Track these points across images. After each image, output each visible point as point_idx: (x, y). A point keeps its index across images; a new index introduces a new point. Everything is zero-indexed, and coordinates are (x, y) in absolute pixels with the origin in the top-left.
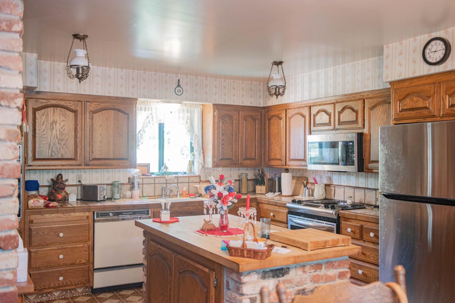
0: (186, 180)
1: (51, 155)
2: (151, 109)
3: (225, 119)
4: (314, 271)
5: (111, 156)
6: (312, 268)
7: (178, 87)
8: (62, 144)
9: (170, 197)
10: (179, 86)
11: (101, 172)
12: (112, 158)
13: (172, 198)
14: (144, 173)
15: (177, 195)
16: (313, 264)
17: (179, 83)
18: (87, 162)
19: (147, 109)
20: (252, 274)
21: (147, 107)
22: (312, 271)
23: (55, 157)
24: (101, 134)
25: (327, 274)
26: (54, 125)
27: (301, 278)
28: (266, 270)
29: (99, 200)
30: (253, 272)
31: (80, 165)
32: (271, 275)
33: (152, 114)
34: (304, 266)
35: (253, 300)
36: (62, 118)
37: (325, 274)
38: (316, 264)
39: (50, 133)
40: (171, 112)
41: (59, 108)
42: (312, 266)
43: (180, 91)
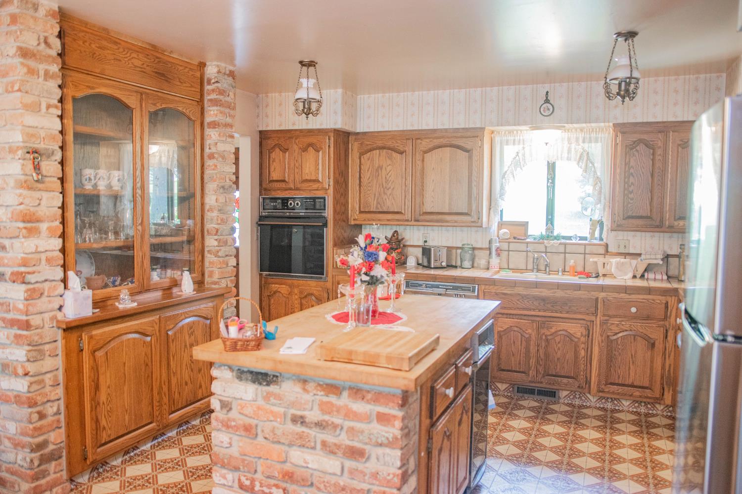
0: (581, 250)
1: (377, 207)
2: (523, 140)
3: (638, 148)
4: (322, 393)
5: (446, 210)
6: (319, 388)
7: (545, 103)
8: (388, 194)
9: (546, 273)
10: (547, 101)
11: (453, 231)
12: (448, 211)
13: (549, 274)
14: (515, 236)
15: (558, 271)
16: (321, 383)
17: (547, 98)
18: (416, 217)
19: (516, 142)
20: (223, 368)
21: (517, 138)
22: (319, 393)
23: (381, 210)
24: (433, 181)
25: (349, 407)
26: (380, 171)
27: (297, 398)
28: (242, 369)
29: (432, 267)
30: (225, 365)
31: (407, 220)
32: (250, 378)
33: (524, 148)
34: (305, 381)
35: (224, 404)
36: (389, 162)
37: (346, 406)
38: (327, 385)
39: (375, 181)
40: (547, 144)
41: (385, 150)
42: (319, 385)
43: (549, 109)
